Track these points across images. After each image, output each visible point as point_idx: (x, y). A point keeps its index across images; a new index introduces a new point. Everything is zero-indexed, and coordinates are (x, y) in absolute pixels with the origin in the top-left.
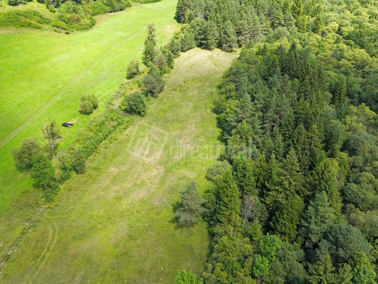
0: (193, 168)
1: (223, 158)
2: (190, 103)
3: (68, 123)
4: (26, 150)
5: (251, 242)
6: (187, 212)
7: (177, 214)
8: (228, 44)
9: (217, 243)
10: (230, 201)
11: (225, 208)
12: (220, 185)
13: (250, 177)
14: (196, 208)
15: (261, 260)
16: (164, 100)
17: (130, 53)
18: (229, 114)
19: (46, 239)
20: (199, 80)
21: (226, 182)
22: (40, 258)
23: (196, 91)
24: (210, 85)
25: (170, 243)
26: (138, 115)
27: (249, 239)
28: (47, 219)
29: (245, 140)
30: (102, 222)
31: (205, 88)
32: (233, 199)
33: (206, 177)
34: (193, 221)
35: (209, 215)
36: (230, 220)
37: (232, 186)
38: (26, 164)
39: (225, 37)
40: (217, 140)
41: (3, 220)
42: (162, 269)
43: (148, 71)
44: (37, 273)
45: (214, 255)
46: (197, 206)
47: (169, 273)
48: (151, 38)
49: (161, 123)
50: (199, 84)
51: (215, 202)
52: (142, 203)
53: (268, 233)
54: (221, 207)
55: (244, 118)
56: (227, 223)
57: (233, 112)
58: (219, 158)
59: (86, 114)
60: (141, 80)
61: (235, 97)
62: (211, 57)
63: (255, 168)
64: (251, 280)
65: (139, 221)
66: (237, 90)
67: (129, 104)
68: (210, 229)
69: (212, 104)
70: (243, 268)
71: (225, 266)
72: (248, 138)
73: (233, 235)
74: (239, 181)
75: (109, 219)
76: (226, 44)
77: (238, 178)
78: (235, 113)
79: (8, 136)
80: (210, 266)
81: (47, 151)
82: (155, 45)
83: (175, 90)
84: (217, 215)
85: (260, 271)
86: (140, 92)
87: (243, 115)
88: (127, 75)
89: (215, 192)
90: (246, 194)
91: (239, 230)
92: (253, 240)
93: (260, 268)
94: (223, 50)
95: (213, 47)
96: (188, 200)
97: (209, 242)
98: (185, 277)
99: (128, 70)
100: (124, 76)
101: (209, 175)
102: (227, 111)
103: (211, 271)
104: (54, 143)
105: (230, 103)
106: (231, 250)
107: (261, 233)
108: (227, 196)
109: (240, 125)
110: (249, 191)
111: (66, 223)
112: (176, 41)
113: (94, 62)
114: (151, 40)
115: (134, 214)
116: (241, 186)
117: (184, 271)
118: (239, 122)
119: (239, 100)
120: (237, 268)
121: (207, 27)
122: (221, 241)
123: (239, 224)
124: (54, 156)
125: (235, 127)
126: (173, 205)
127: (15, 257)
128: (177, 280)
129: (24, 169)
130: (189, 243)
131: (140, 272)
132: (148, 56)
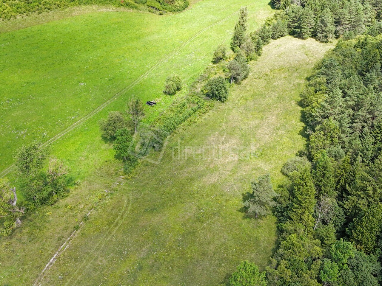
0: (268, 160)
1: (302, 154)
2: (274, 93)
3: (152, 101)
4: (112, 123)
5: (322, 245)
6: (257, 204)
7: (247, 204)
8: (324, 34)
9: (285, 240)
10: (304, 199)
11: (298, 205)
12: (295, 182)
13: (330, 178)
14: (267, 201)
15: (330, 266)
16: (247, 88)
17: (219, 37)
18: (315, 109)
19: (120, 208)
20: (287, 69)
21: (302, 179)
22: (114, 224)
23: (282, 81)
24: (298, 76)
25: (236, 231)
26: (219, 100)
27: (320, 242)
28: (124, 189)
29: (329, 137)
30: (173, 200)
31: (293, 79)
32: (308, 197)
33: (281, 171)
34: (263, 214)
35: (280, 210)
36: (302, 219)
37: (308, 184)
38: (111, 136)
39: (321, 27)
40: (299, 134)
41: (86, 184)
42: (226, 255)
43: (234, 56)
44: (110, 237)
45: (281, 251)
46: (268, 199)
47: (232, 261)
48: (242, 23)
49: (240, 111)
50: (286, 74)
51: (288, 199)
52: (212, 188)
53: (342, 239)
54: (294, 204)
55: (331, 114)
56: (298, 221)
57: (320, 106)
58: (298, 154)
59: (169, 94)
60: (226, 66)
61: (324, 91)
62: (303, 47)
63: (337, 169)
64: (317, 284)
65: (208, 204)
66: (328, 83)
67: (212, 88)
68: (279, 224)
69: (298, 96)
70: (310, 269)
71: (290, 264)
72: (333, 136)
73: (303, 235)
74: (317, 180)
75: (180, 198)
76: (322, 33)
77: (316, 176)
78: (322, 108)
79: (97, 108)
80: (274, 261)
81: (130, 126)
82: (245, 30)
83: (259, 78)
84: (288, 211)
85: (328, 276)
86: (224, 77)
87: (331, 111)
88: (213, 59)
89: (289, 188)
90: (323, 195)
91: (311, 231)
92: (325, 244)
93: (328, 273)
94: (318, 40)
95: (306, 36)
96: (260, 191)
97: (276, 238)
98: (248, 267)
99: (215, 54)
100: (209, 60)
101: (285, 169)
102: (314, 105)
103: (275, 266)
104: (138, 120)
105: (318, 97)
106: (299, 249)
107: (334, 238)
108: (301, 194)
109: (326, 120)
110: (327, 192)
111: (140, 195)
112: (267, 27)
113: (183, 44)
114: (241, 25)
115: (203, 197)
116: (318, 186)
117: (247, 261)
118: (325, 118)
119: (329, 95)
120: (303, 269)
121: (303, 15)
122: (290, 238)
123: (311, 224)
124: (136, 131)
125: (319, 123)
126: (243, 195)
127: (92, 220)
128: (239, 268)
129: (109, 140)
130: (255, 235)
131: (203, 254)
132: (236, 42)
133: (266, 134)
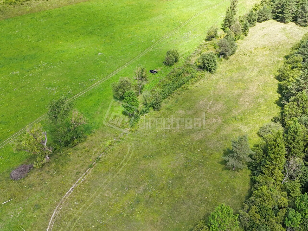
0: (247, 124)
1: (277, 120)
2: (256, 68)
3: (154, 70)
4: (122, 86)
5: (288, 197)
6: (236, 159)
7: (226, 158)
8: (304, 19)
9: (257, 190)
10: (276, 158)
11: (269, 162)
12: (269, 143)
13: (299, 142)
14: (244, 157)
15: (294, 214)
16: (233, 62)
17: (212, 19)
18: (291, 83)
19: (125, 153)
20: (269, 48)
21: (275, 141)
22: (119, 166)
23: (264, 58)
24: (278, 54)
25: (216, 180)
26: (209, 72)
27: (286, 194)
28: (128, 139)
29: (301, 108)
30: (166, 150)
31: (273, 57)
32: (279, 156)
33: (258, 133)
34: (239, 167)
35: (254, 165)
36: (272, 174)
37: (280, 146)
38: (120, 96)
39: (301, 13)
40: (275, 103)
41: (99, 133)
42: (206, 198)
43: (224, 36)
44: (115, 175)
45: (252, 198)
46: (245, 156)
47: (211, 203)
48: (232, 8)
49: (226, 81)
50: (268, 52)
51: (262, 156)
52: (199, 143)
53: (306, 193)
54: (266, 161)
55: (304, 88)
56: (269, 175)
57: (295, 81)
58: (273, 120)
59: (168, 65)
60: (217, 43)
61: (300, 68)
62: (284, 30)
63: (306, 134)
64: (282, 228)
65: (195, 156)
66: (304, 61)
67: (203, 61)
68: (253, 177)
69: (277, 71)
70: (276, 216)
71: (259, 210)
72: (305, 107)
73: (272, 187)
74: (288, 143)
75: (172, 149)
76: (301, 18)
77: (287, 140)
78: (296, 83)
79: (111, 73)
80: (247, 206)
81: (136, 89)
82: (235, 14)
83: (245, 55)
84: (261, 167)
85: (292, 223)
86: (214, 53)
87: (304, 85)
88: (207, 37)
89: (263, 147)
90: (292, 155)
91: (279, 184)
92: (291, 196)
93: (292, 220)
94: (298, 24)
95: (288, 20)
96: (238, 149)
97: (249, 187)
98: (224, 210)
99: (208, 33)
100: (203, 38)
101: (261, 132)
102: (290, 79)
103: (247, 210)
104: (142, 84)
105: (294, 73)
106: (268, 198)
107: (300, 192)
108: (274, 153)
109: (299, 93)
110: (296, 153)
111: (141, 145)
112: (254, 12)
113: (182, 24)
114: (232, 9)
115: (191, 150)
116: (289, 147)
117: (224, 204)
118: (299, 91)
119: (304, 71)
120: (271, 215)
121: (286, 2)
122: (261, 189)
123: (280, 179)
124: (140, 94)
125: (294, 95)
126: (224, 150)
127: (103, 161)
128: (217, 210)
129: (119, 99)
130: (232, 184)
131: (188, 195)
132: (227, 23)
133: (247, 101)
